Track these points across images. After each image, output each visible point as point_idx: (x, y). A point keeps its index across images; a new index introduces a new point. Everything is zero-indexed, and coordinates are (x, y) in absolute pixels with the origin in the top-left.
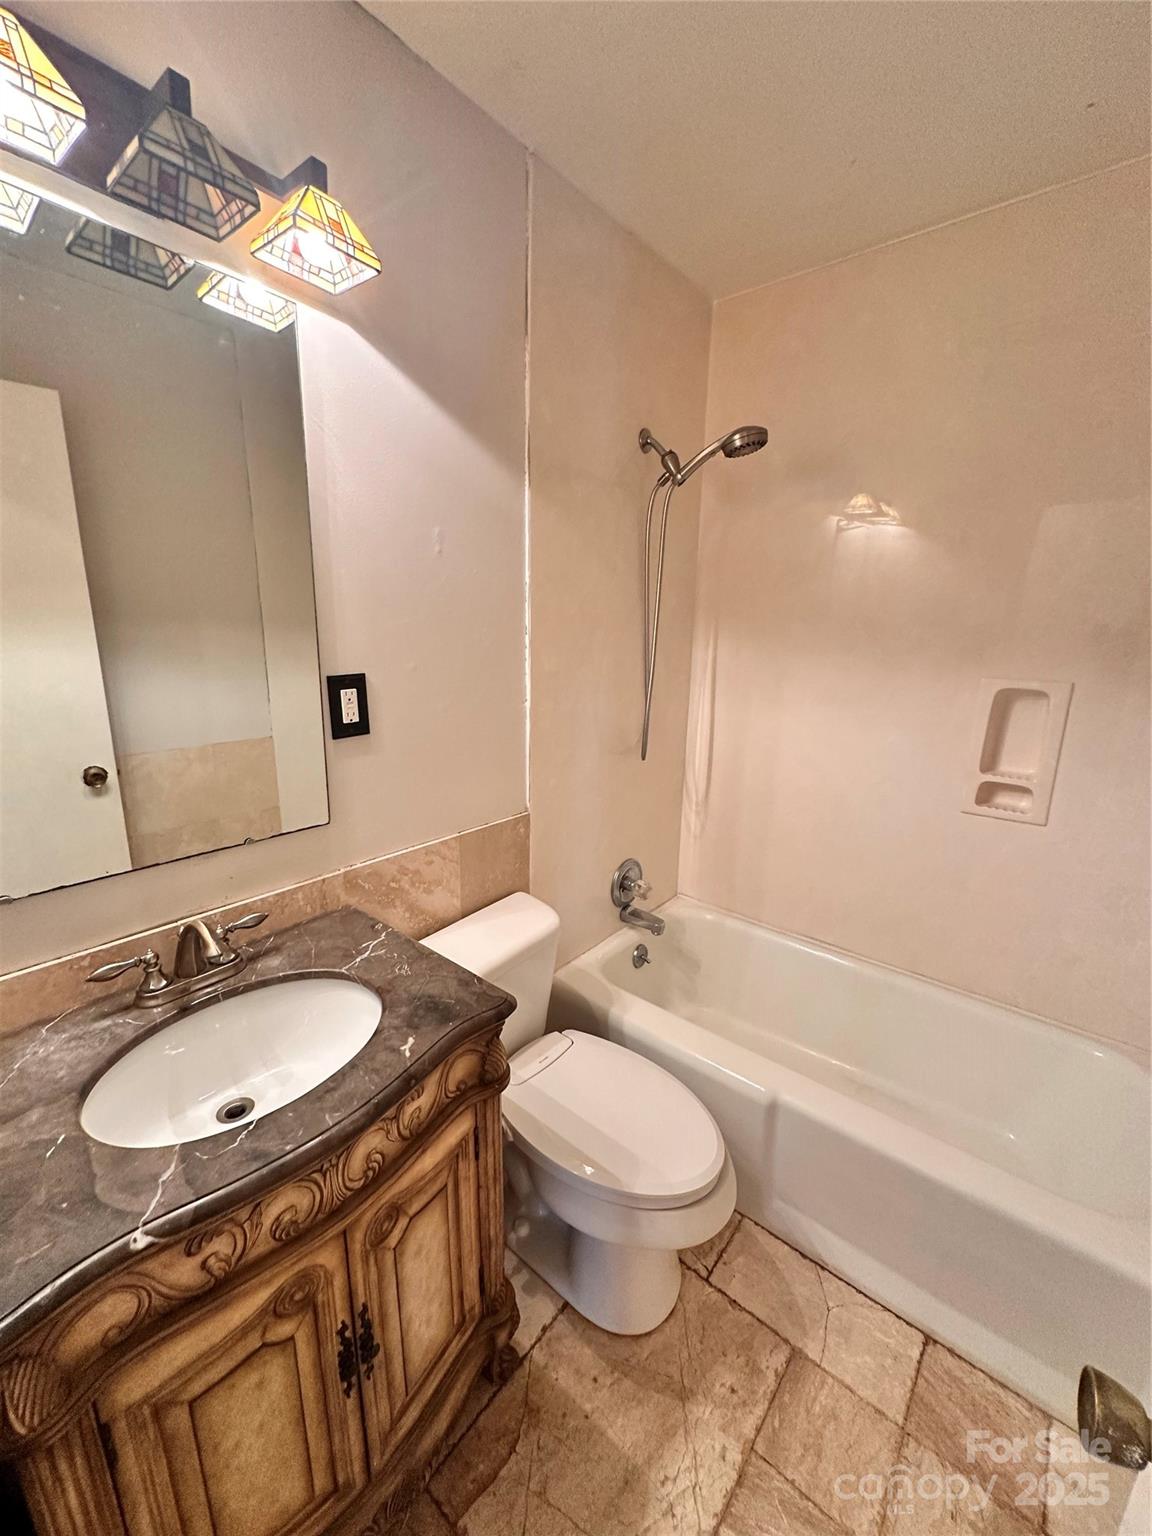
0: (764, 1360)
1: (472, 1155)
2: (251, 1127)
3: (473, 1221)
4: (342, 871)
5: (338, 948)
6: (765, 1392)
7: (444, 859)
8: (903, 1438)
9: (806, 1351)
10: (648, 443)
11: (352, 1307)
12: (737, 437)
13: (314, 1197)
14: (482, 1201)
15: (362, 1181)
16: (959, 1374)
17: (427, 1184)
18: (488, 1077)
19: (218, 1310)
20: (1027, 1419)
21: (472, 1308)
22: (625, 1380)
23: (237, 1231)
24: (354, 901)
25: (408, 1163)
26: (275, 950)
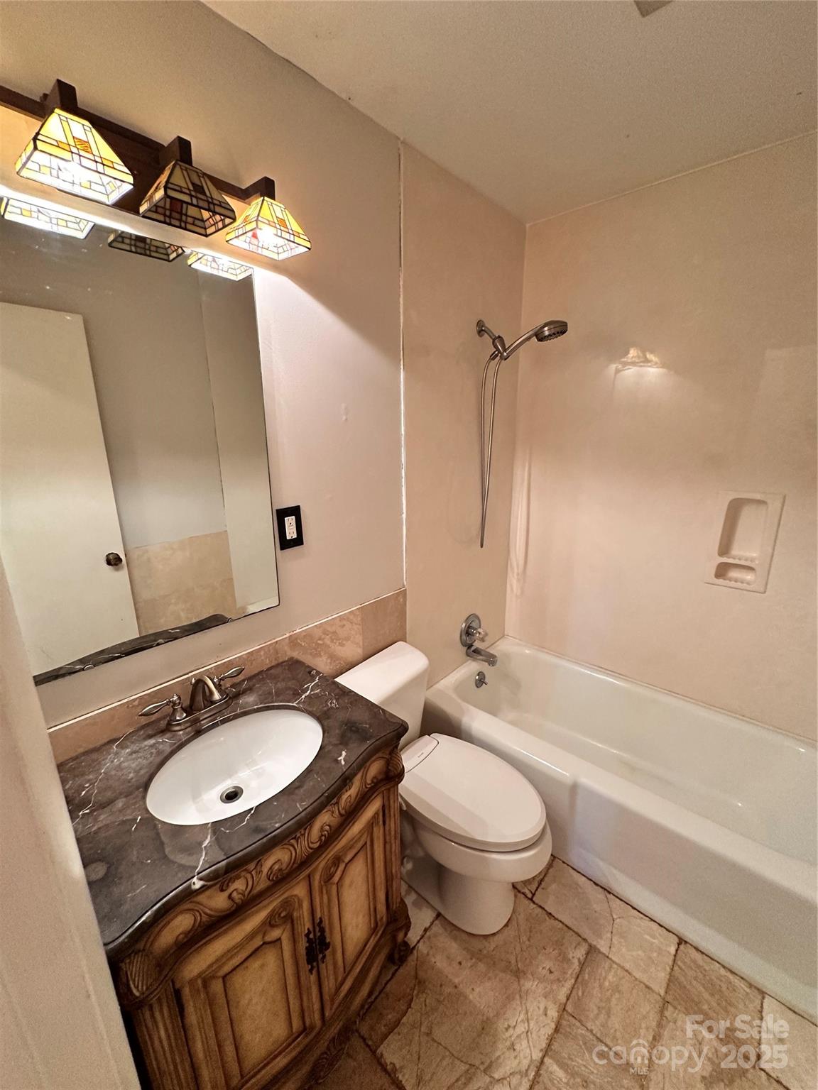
0: (571, 952)
1: (381, 823)
2: (253, 812)
3: (382, 864)
4: (288, 635)
5: (290, 688)
6: (572, 973)
7: (351, 623)
8: (664, 1004)
9: (598, 946)
10: (483, 330)
11: (313, 919)
12: (546, 329)
13: (291, 854)
14: (388, 853)
15: (318, 844)
16: (701, 963)
17: (354, 843)
18: (392, 774)
19: (239, 923)
20: (747, 993)
21: (382, 918)
22: (480, 963)
23: (249, 876)
24: (296, 654)
25: (345, 831)
26: (249, 690)
